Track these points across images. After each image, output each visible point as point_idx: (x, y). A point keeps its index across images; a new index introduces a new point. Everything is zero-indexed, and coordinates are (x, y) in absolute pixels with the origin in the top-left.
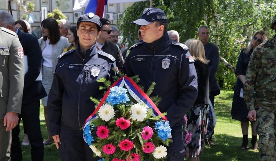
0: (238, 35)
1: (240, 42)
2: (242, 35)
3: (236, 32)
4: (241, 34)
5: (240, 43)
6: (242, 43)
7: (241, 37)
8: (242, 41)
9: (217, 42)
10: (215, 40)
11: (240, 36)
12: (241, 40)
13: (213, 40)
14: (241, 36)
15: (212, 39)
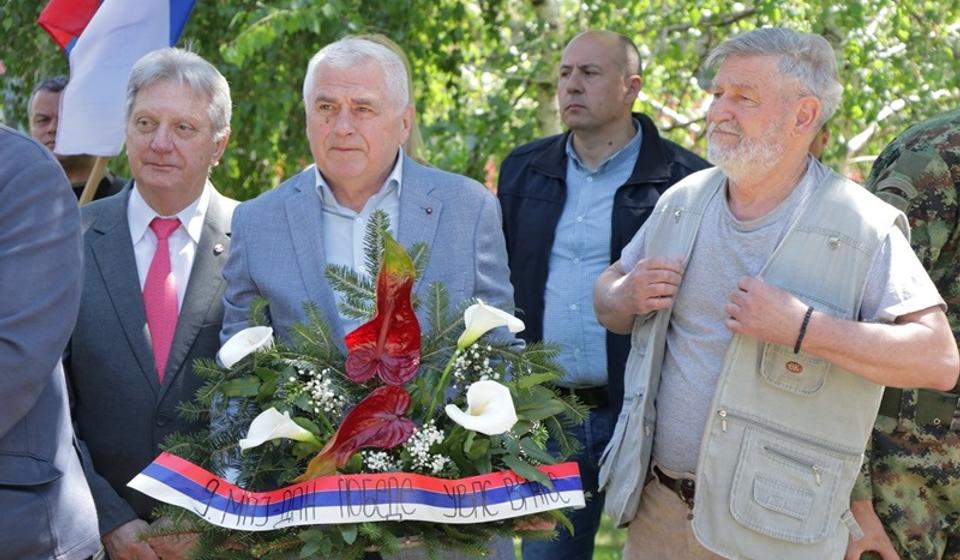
0: (673, 78)
1: (682, 119)
2: (694, 81)
3: (660, 62)
4: (690, 73)
5: (685, 127)
6: (696, 128)
7: (689, 89)
8: (695, 117)
9: (548, 120)
10: (534, 114)
11: (683, 84)
12: (689, 109)
13: (521, 113)
14: (688, 85)
15: (518, 106)
